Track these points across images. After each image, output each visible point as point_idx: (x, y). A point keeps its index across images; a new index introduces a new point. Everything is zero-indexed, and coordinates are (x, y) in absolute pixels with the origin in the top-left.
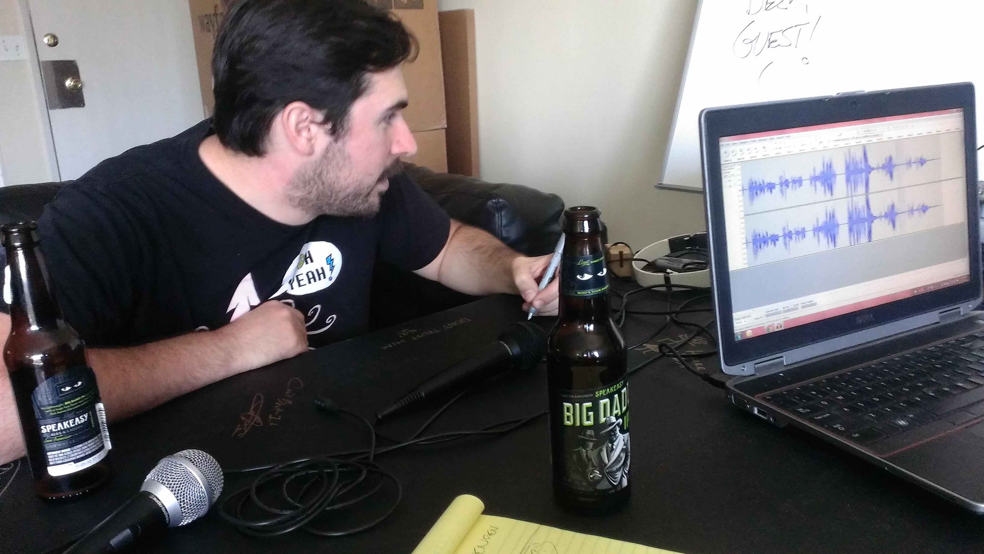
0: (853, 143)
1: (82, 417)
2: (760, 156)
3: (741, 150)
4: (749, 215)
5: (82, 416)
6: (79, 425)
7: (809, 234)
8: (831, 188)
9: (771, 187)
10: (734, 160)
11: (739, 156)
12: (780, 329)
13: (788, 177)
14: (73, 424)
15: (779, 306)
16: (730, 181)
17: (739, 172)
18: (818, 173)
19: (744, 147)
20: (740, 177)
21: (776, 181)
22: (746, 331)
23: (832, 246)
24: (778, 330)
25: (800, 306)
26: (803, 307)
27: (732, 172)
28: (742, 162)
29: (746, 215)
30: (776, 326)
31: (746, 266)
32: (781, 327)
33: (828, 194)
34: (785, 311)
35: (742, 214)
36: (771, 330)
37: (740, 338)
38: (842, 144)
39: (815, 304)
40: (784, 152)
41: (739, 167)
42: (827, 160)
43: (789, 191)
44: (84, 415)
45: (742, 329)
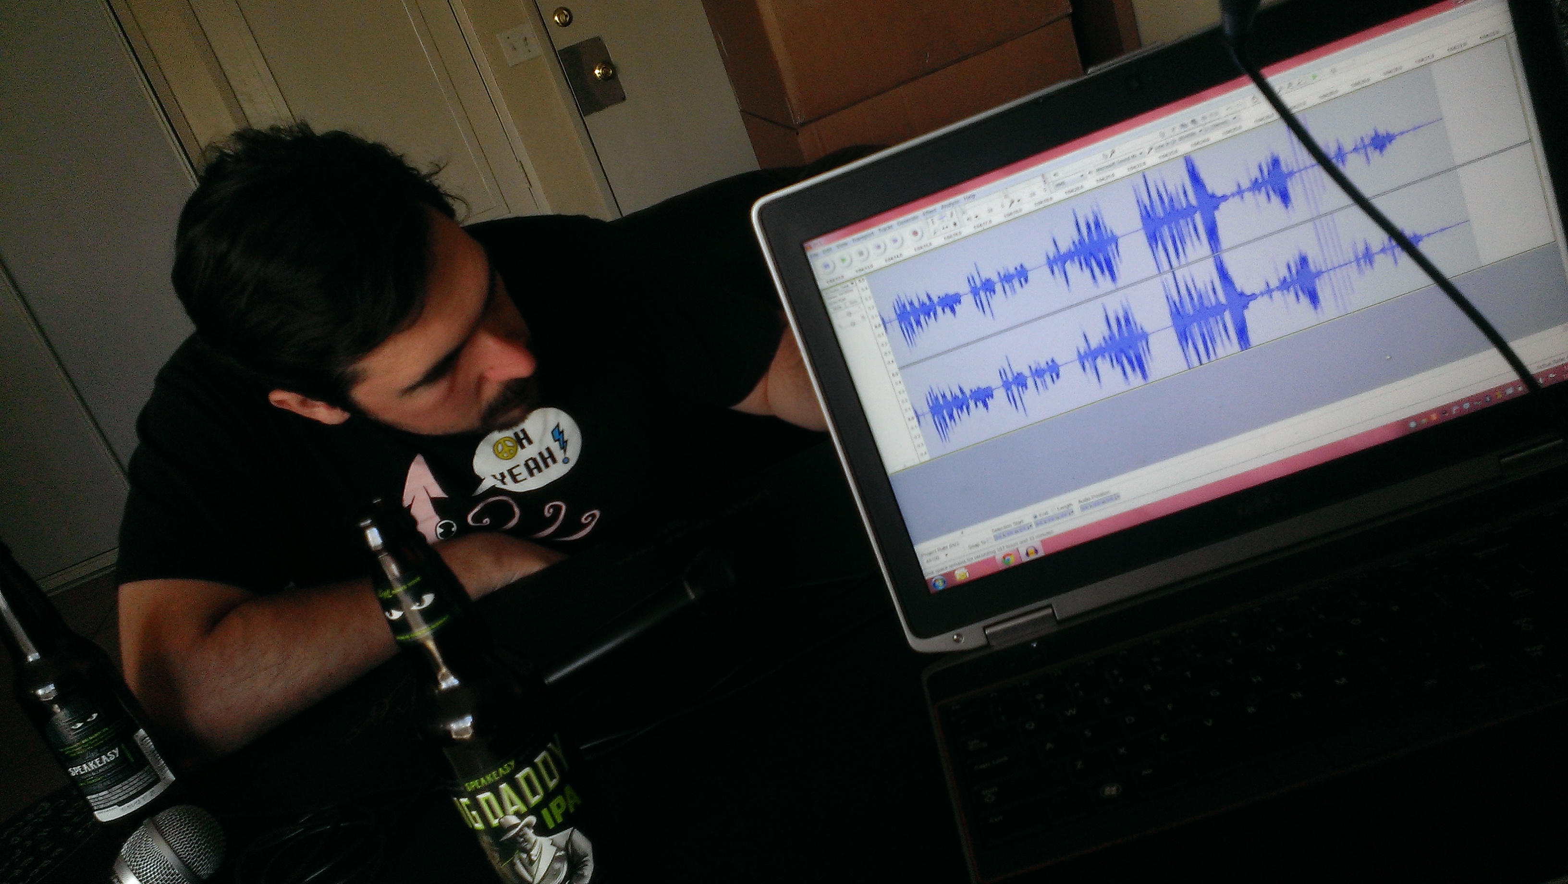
0: (1152, 159)
1: (110, 754)
2: (908, 251)
3: (861, 254)
4: (908, 366)
5: (110, 752)
6: (108, 763)
7: (1071, 372)
8: (1109, 267)
9: (951, 302)
10: (850, 274)
11: (858, 263)
12: (1033, 557)
13: (990, 273)
14: (100, 763)
15: (1026, 514)
16: (850, 314)
17: (868, 293)
18: (1065, 246)
19: (870, 244)
20: (871, 302)
21: (963, 288)
22: (954, 571)
23: (1136, 380)
24: (1028, 559)
25: (1076, 507)
26: (1084, 508)
27: (849, 297)
28: (871, 275)
29: (901, 368)
30: (1023, 552)
31: (927, 458)
32: (1036, 551)
33: (1104, 281)
34: (1038, 524)
35: (894, 368)
36: (1012, 561)
37: (940, 585)
38: (1121, 172)
39: (1117, 497)
40: (968, 229)
41: (865, 284)
42: (1085, 214)
43: (998, 299)
44: (113, 751)
45: (942, 570)
